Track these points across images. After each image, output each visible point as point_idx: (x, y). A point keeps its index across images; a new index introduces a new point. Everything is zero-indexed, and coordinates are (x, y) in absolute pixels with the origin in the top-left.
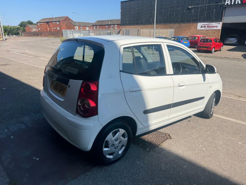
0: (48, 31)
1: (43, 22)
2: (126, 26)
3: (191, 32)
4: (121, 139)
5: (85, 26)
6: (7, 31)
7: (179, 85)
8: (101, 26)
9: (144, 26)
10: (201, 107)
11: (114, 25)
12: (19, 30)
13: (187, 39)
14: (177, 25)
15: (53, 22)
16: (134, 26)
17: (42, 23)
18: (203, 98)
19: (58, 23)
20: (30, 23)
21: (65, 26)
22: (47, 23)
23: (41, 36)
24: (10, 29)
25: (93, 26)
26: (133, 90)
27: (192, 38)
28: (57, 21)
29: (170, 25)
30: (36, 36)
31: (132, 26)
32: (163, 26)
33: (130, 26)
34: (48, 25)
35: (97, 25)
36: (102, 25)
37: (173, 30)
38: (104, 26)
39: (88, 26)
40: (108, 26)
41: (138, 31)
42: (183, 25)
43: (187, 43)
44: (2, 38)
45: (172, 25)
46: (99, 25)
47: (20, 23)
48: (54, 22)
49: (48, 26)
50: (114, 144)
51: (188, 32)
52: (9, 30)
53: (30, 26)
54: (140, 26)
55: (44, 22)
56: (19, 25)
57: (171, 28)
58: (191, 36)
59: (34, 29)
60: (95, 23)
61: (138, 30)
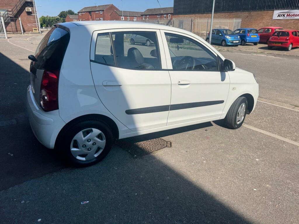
1: (85, 12)
2: (179, 15)
3: (264, 22)
4: (95, 140)
5: (133, 16)
6: (46, 23)
7: (179, 83)
8: (151, 16)
9: (202, 15)
10: (220, 113)
11: (167, 14)
12: (58, 21)
13: (257, 32)
14: (246, 14)
15: (95, 11)
16: (190, 15)
17: (84, 13)
18: (222, 102)
19: (101, 13)
20: (71, 13)
21: (110, 17)
22: (90, 12)
24: (49, 21)
25: (142, 15)
26: (108, 85)
27: (264, 31)
28: (100, 11)
29: (236, 13)
31: (187, 15)
32: (227, 14)
33: (185, 15)
34: (91, 15)
35: (146, 15)
36: (153, 15)
37: (240, 20)
38: (155, 16)
39: (136, 16)
40: (159, 16)
41: (192, 21)
42: (253, 13)
43: (256, 36)
44: (38, 30)
45: (239, 14)
46: (149, 15)
47: (60, 13)
48: (97, 11)
49: (90, 17)
50: (85, 145)
51: (260, 23)
52: (48, 21)
53: (71, 17)
54: (196, 15)
55: (85, 11)
56: (58, 16)
57: (237, 17)
58: (263, 28)
59: (75, 20)
60: (144, 12)
61: (192, 19)
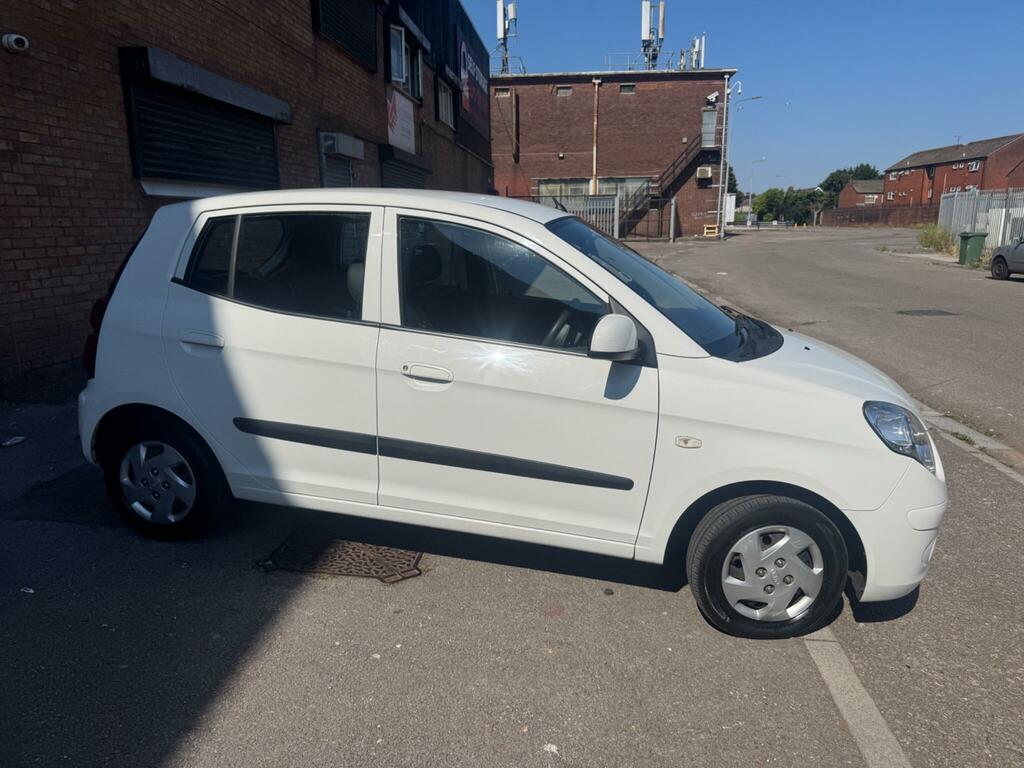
0: (925, 201)
1: (910, 169)
6: (774, 209)
12: (813, 201)
15: (953, 163)
17: (907, 173)
19: (975, 166)
20: (865, 173)
21: (1006, 179)
22: (929, 168)
23: (886, 222)
24: (785, 201)
28: (971, 160)
30: (866, 224)
34: (930, 178)
47: (828, 175)
48: (959, 162)
49: (927, 182)
52: (781, 202)
53: (859, 186)
55: (914, 165)
56: (820, 186)
59: (870, 196)
